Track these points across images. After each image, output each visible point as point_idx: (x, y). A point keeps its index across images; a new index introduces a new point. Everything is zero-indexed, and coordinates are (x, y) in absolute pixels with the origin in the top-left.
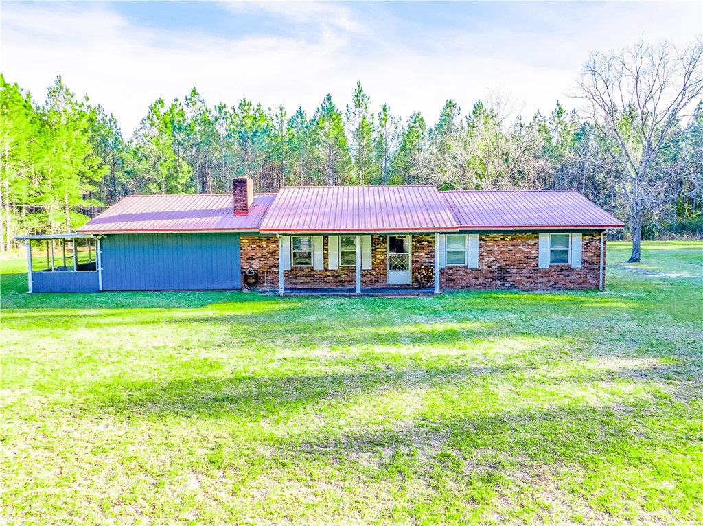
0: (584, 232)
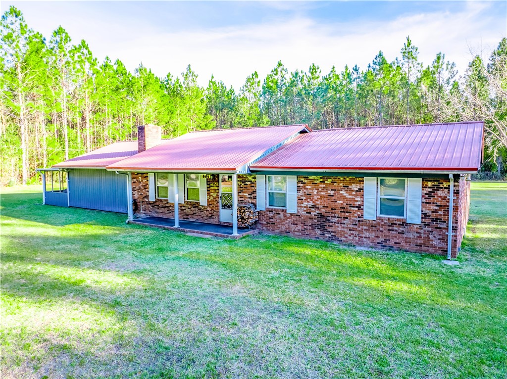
0: (425, 178)
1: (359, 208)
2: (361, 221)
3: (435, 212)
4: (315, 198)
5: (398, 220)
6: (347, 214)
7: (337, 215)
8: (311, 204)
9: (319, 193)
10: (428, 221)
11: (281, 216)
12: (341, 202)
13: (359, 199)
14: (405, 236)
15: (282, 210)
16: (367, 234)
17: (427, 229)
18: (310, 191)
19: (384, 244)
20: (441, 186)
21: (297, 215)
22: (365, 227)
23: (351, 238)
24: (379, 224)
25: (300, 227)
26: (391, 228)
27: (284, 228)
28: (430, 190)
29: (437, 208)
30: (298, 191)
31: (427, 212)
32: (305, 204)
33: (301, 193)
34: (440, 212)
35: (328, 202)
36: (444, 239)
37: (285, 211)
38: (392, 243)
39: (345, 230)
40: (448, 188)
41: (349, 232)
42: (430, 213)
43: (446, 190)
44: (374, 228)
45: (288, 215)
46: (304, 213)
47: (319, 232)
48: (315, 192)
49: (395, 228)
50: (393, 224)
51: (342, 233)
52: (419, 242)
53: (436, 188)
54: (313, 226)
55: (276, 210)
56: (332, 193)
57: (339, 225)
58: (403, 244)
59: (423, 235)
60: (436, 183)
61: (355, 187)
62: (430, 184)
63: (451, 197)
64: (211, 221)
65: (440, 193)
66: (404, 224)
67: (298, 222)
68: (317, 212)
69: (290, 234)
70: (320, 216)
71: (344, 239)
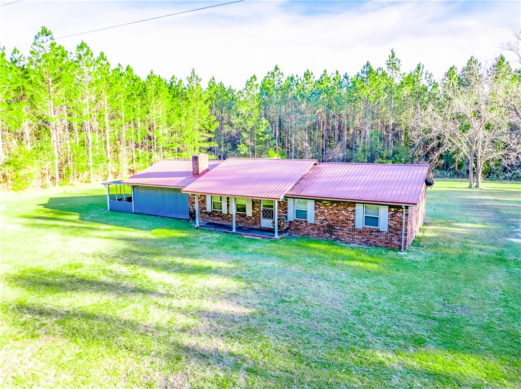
1: (353, 221)
2: (354, 229)
3: (396, 225)
4: (326, 214)
5: (375, 229)
6: (345, 225)
7: (339, 225)
8: (323, 218)
9: (328, 212)
10: (391, 230)
11: (304, 224)
12: (342, 217)
13: (353, 216)
14: (378, 238)
15: (305, 221)
16: (357, 237)
17: (391, 234)
18: (323, 210)
19: (367, 242)
20: (399, 211)
21: (314, 224)
22: (356, 233)
23: (348, 239)
24: (364, 231)
25: (316, 232)
26: (371, 233)
27: (306, 232)
28: (393, 213)
29: (397, 223)
30: (315, 209)
31: (391, 225)
32: (320, 218)
33: (317, 211)
34: (398, 225)
35: (334, 217)
36: (400, 240)
37: (307, 222)
38: (371, 242)
39: (344, 234)
40: (402, 212)
41: (347, 235)
42: (393, 226)
43: (401, 213)
44: (361, 233)
45: (309, 224)
46: (319, 223)
47: (328, 235)
48: (326, 211)
49: (373, 234)
50: (372, 231)
51: (343, 236)
52: (387, 241)
53: (396, 212)
54: (325, 232)
55: (301, 221)
56: (337, 212)
57: (340, 231)
58: (377, 242)
59: (389, 238)
60: (396, 209)
61: (350, 209)
62: (393, 210)
63: (404, 217)
64: (255, 227)
65: (398, 215)
66: (378, 231)
67: (315, 229)
68: (327, 223)
69: (310, 236)
70: (329, 225)
71: (343, 239)
